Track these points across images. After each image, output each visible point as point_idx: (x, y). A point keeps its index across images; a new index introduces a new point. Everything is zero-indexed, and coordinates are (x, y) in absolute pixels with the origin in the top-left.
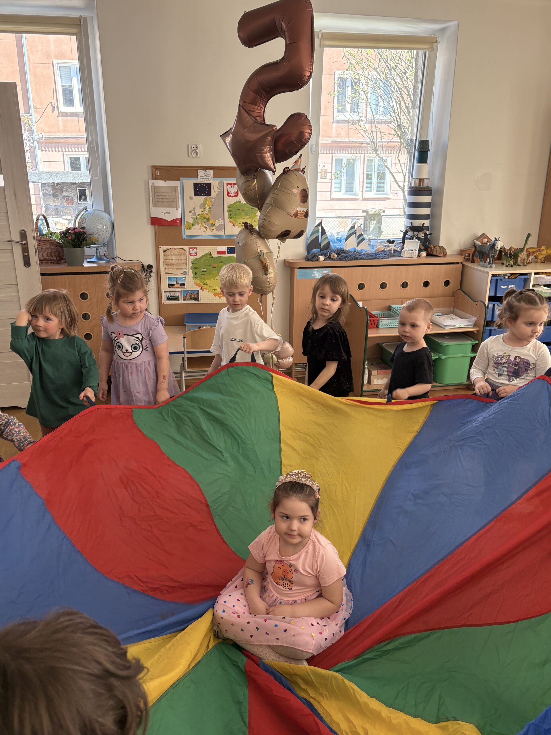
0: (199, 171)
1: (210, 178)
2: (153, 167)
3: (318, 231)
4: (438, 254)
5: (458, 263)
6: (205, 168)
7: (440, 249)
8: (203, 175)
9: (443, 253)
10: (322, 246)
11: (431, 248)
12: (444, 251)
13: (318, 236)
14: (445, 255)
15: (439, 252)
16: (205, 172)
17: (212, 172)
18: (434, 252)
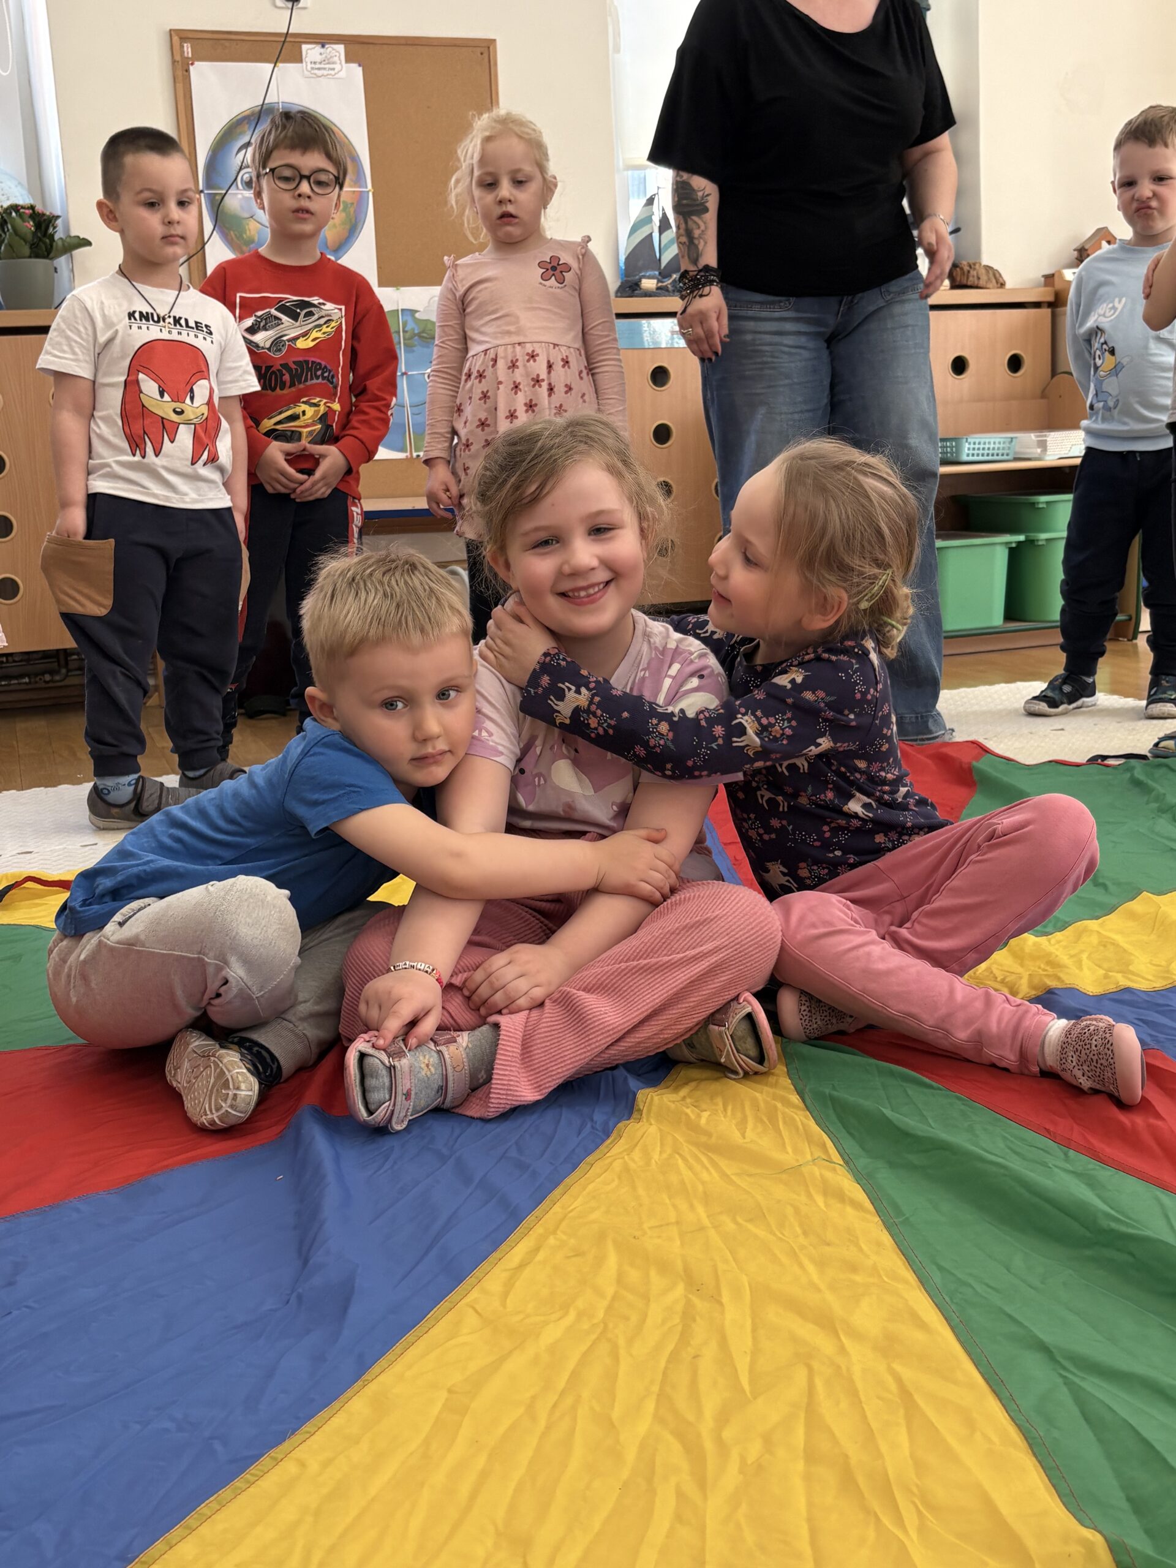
0: (305, 47)
1: (337, 67)
2: (172, 32)
3: (648, 220)
4: (982, 283)
5: (1037, 305)
6: (322, 40)
7: (988, 272)
8: (318, 58)
9: (994, 281)
10: (663, 264)
11: (962, 269)
12: (997, 275)
13: (651, 235)
14: (1002, 285)
15: (984, 278)
16: (322, 50)
17: (341, 48)
18: (971, 279)
